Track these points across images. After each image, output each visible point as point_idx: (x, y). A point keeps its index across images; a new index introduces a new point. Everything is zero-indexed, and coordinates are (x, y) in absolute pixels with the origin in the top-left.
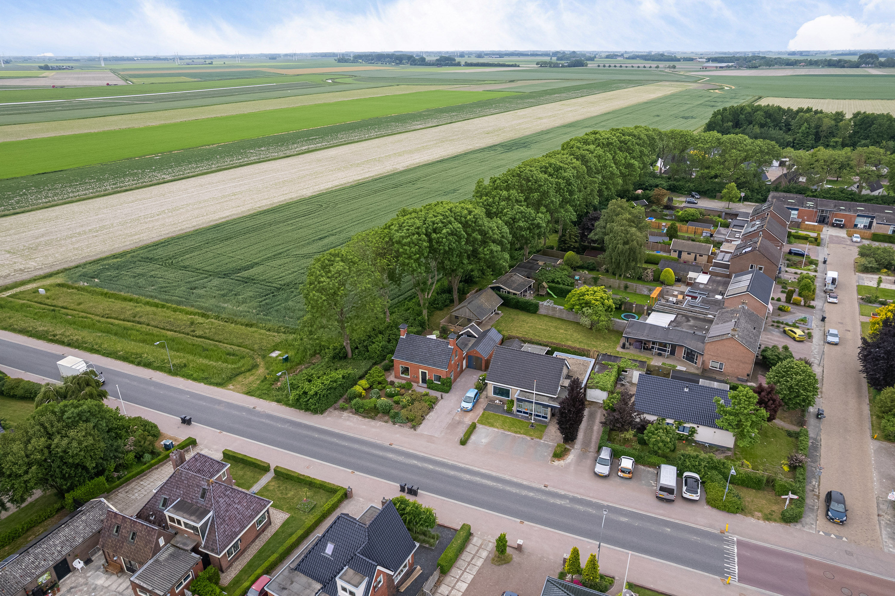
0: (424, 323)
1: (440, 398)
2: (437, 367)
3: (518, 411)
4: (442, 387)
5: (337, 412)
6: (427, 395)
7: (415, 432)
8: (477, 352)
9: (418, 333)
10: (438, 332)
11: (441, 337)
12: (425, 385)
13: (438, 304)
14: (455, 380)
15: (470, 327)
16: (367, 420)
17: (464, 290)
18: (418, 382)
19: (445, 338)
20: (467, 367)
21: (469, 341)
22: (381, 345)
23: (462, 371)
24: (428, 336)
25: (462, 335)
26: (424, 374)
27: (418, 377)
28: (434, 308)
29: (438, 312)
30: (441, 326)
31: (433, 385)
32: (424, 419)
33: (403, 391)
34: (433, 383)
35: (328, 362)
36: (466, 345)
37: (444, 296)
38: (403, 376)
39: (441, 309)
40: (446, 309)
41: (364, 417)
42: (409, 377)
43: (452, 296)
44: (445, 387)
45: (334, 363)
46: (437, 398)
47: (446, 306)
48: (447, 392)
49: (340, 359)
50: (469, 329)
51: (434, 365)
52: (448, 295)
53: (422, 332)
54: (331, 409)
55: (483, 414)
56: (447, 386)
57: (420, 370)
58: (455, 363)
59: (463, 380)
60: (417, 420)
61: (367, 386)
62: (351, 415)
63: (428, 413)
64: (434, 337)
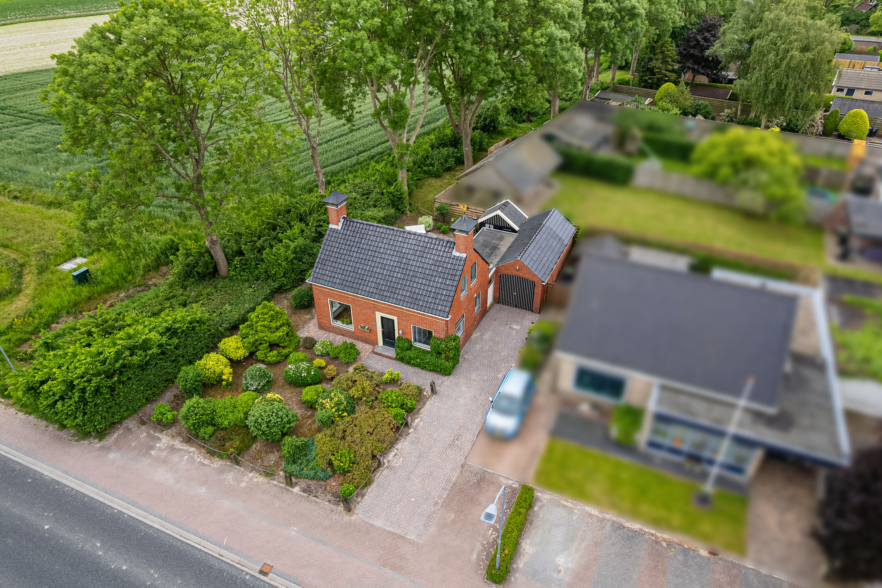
0: (400, 199)
1: (427, 391)
2: (422, 308)
3: (653, 445)
4: (434, 360)
5: (143, 434)
6: (394, 382)
7: (347, 518)
8: (523, 266)
9: (387, 220)
10: (428, 220)
11: (436, 229)
12: (391, 352)
13: (432, 165)
14: (468, 336)
15: (500, 208)
16: (217, 463)
17: (481, 143)
18: (374, 343)
19: (444, 233)
20: (497, 300)
21: (501, 239)
22: (293, 245)
23: (484, 311)
24: (408, 228)
25: (482, 224)
26: (387, 324)
27: (372, 331)
28: (425, 172)
29: (432, 181)
30: (437, 205)
31: (411, 354)
32: (380, 465)
33: (331, 369)
34: (410, 347)
35: (171, 286)
36: (495, 248)
37: (445, 151)
38: (338, 324)
39: (437, 176)
40: (447, 176)
41: (212, 453)
42: (351, 328)
43: (460, 150)
44: (441, 361)
45: (185, 288)
46: (420, 390)
47: (449, 169)
48: (447, 372)
49: (202, 277)
50: (499, 212)
51: (414, 302)
52: (451, 149)
53: (396, 218)
54: (131, 423)
55: (550, 450)
56: (447, 359)
57: (379, 315)
58: (469, 297)
59: (487, 336)
60: (357, 473)
61: (241, 353)
62: (178, 443)
63: (392, 444)
64: (420, 229)
